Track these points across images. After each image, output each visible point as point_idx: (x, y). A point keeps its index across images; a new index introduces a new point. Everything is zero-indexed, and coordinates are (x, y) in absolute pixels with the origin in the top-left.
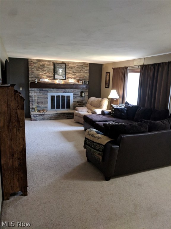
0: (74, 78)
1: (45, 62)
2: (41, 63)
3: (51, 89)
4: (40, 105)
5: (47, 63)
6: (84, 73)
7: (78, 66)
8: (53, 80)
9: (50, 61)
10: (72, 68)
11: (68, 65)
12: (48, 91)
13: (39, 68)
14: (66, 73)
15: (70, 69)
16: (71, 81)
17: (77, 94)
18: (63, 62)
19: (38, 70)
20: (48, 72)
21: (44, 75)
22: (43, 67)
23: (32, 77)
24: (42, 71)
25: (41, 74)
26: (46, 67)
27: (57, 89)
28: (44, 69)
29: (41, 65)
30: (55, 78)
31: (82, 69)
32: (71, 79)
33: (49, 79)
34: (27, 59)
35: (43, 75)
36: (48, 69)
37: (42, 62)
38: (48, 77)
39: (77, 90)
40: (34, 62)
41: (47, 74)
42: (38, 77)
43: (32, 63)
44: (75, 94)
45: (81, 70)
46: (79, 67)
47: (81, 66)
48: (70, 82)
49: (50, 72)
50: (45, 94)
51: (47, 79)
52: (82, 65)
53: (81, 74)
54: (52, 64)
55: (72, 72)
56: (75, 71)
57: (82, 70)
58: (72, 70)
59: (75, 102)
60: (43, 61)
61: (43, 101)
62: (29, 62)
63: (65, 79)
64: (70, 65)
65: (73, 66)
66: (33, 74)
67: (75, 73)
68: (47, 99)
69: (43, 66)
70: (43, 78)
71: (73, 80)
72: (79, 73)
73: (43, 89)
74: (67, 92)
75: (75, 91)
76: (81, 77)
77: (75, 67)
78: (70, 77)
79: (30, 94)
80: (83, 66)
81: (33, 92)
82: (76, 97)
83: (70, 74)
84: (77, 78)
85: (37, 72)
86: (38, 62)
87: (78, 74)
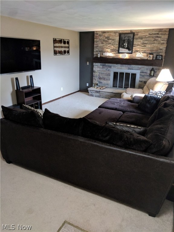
0: (143, 51)
1: (111, 34)
2: (106, 35)
3: (115, 65)
4: (102, 81)
5: (112, 34)
6: (159, 43)
7: (151, 34)
8: (117, 54)
9: (115, 32)
10: (141, 38)
11: (138, 35)
12: (110, 67)
13: (104, 41)
14: (134, 45)
15: (139, 40)
16: (139, 55)
17: (146, 73)
18: (131, 31)
19: (102, 43)
20: (112, 45)
21: (109, 49)
22: (108, 40)
23: (97, 51)
24: (107, 44)
25: (105, 48)
26: (111, 39)
27: (121, 65)
28: (109, 42)
29: (106, 37)
30: (120, 52)
31: (157, 38)
32: (140, 52)
33: (113, 53)
34: (94, 32)
35: (107, 49)
36: (113, 41)
37: (108, 34)
38: (112, 51)
39: (146, 67)
40: (99, 35)
41: (111, 47)
42: (102, 51)
43: (97, 35)
44: (143, 73)
45: (154, 40)
46: (152, 36)
47: (155, 34)
48: (137, 56)
49: (115, 44)
50: (108, 70)
51: (111, 53)
52: (158, 32)
53: (154, 45)
54: (117, 34)
55: (142, 43)
56: (146, 42)
57: (156, 40)
58: (142, 41)
59: (141, 81)
60: (108, 32)
61: (106, 77)
62: (95, 35)
63: (131, 53)
64: (140, 34)
65: (144, 36)
66: (98, 48)
67: (145, 45)
68: (110, 75)
69: (108, 38)
70: (108, 52)
71: (142, 54)
72: (152, 44)
73: (107, 64)
74: (133, 69)
75: (143, 68)
76: (153, 50)
77: (147, 37)
78: (138, 50)
79: (94, 69)
80: (158, 34)
81: (97, 67)
82: (143, 76)
83: (139, 46)
84: (147, 51)
85: (101, 46)
86: (104, 34)
87: (149, 46)
